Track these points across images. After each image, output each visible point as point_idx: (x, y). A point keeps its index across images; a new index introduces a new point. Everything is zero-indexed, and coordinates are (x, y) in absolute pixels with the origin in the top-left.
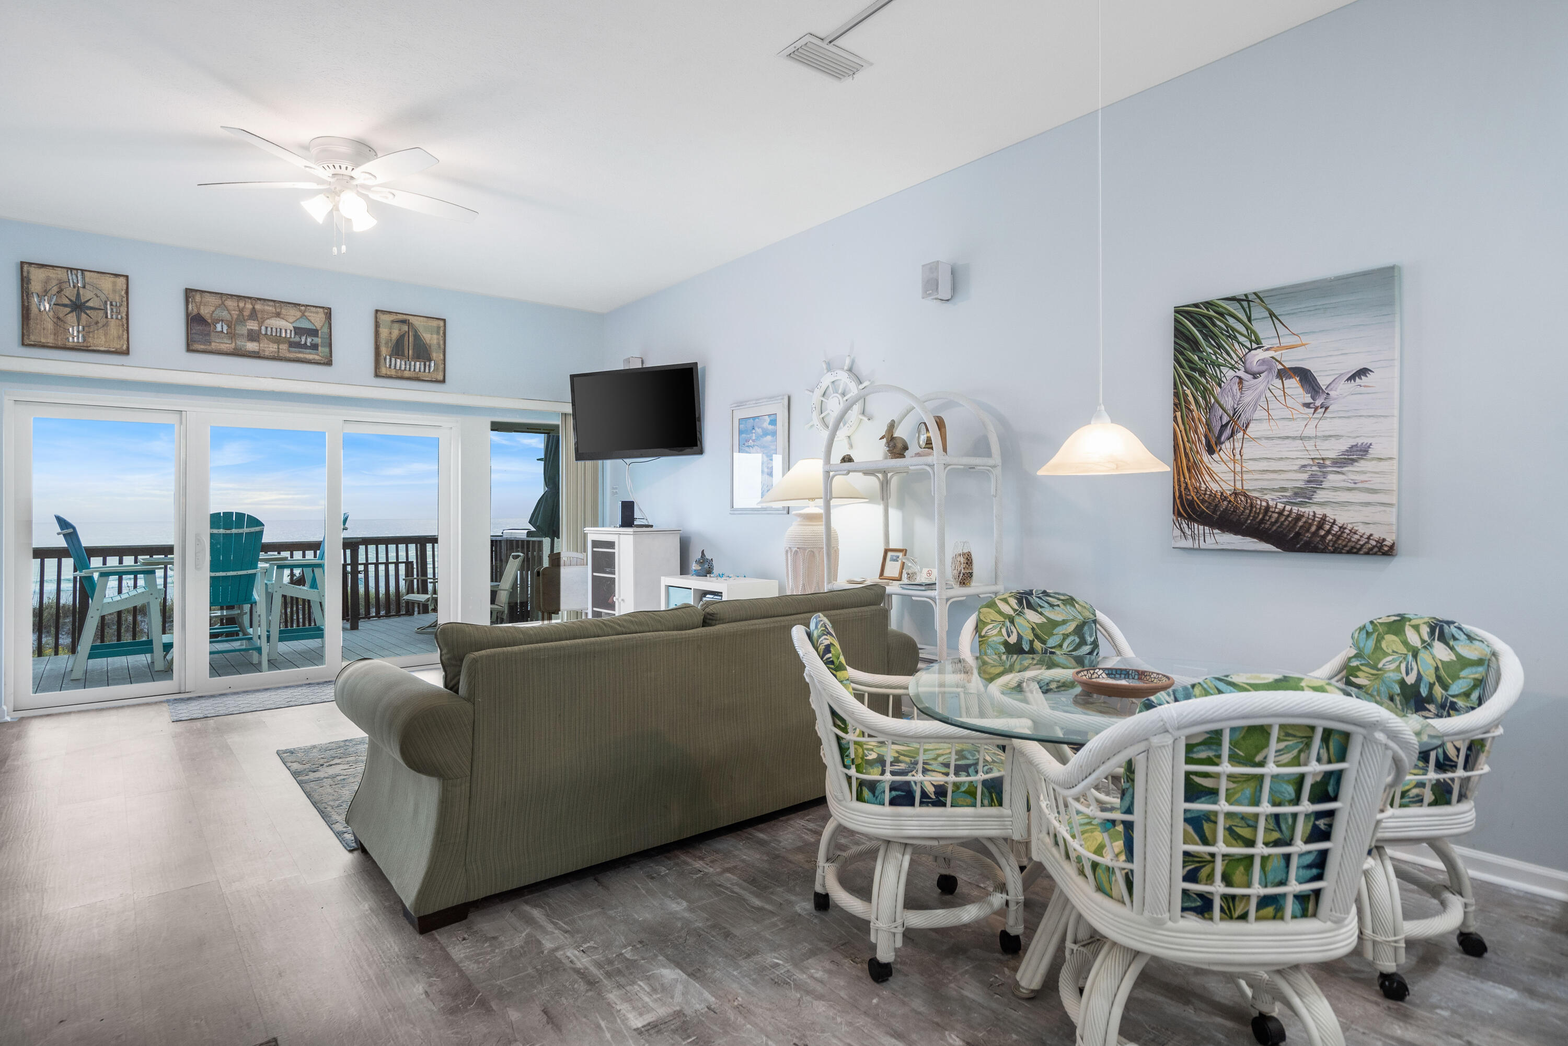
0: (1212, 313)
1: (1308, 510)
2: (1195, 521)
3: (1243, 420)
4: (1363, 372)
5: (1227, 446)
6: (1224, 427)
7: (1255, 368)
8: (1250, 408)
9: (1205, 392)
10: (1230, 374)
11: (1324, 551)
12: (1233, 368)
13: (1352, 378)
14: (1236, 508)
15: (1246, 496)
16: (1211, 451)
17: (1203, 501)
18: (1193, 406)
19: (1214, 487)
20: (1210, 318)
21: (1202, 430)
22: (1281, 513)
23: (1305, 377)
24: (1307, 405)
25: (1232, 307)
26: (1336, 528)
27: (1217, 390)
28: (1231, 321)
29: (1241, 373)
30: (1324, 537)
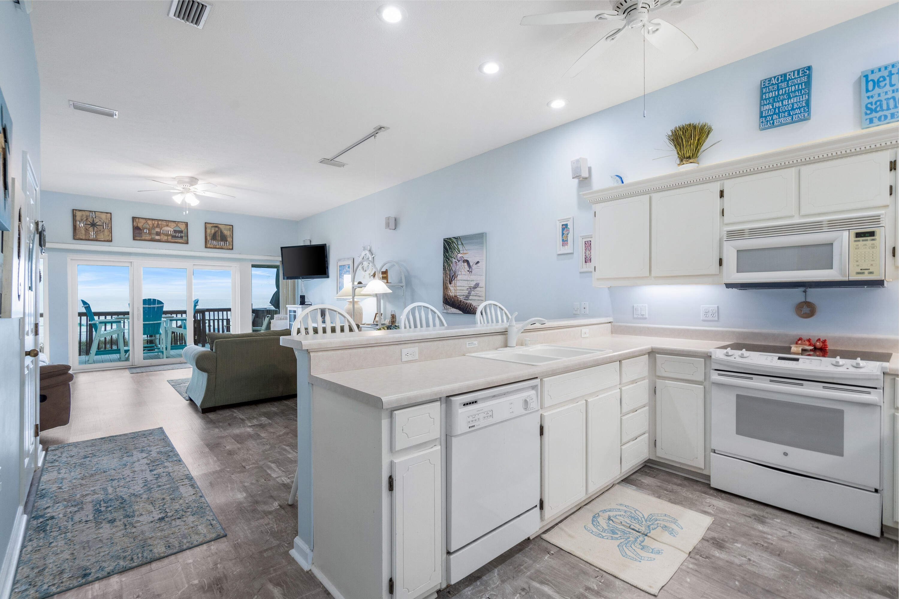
0: (451, 241)
1: (468, 302)
2: (447, 304)
3: (456, 275)
4: (478, 262)
5: (453, 282)
6: (453, 276)
7: (459, 259)
8: (458, 271)
9: (449, 265)
10: (454, 260)
11: (471, 314)
12: (455, 259)
13: (476, 264)
14: (455, 301)
15: (457, 297)
16: (450, 284)
17: (449, 298)
18: (447, 270)
19: (451, 294)
20: (450, 243)
21: (448, 277)
22: (463, 302)
23: (467, 262)
24: (468, 271)
25: (454, 240)
26: (473, 307)
27: (452, 265)
28: (454, 244)
29: (456, 260)
30: (471, 309)
